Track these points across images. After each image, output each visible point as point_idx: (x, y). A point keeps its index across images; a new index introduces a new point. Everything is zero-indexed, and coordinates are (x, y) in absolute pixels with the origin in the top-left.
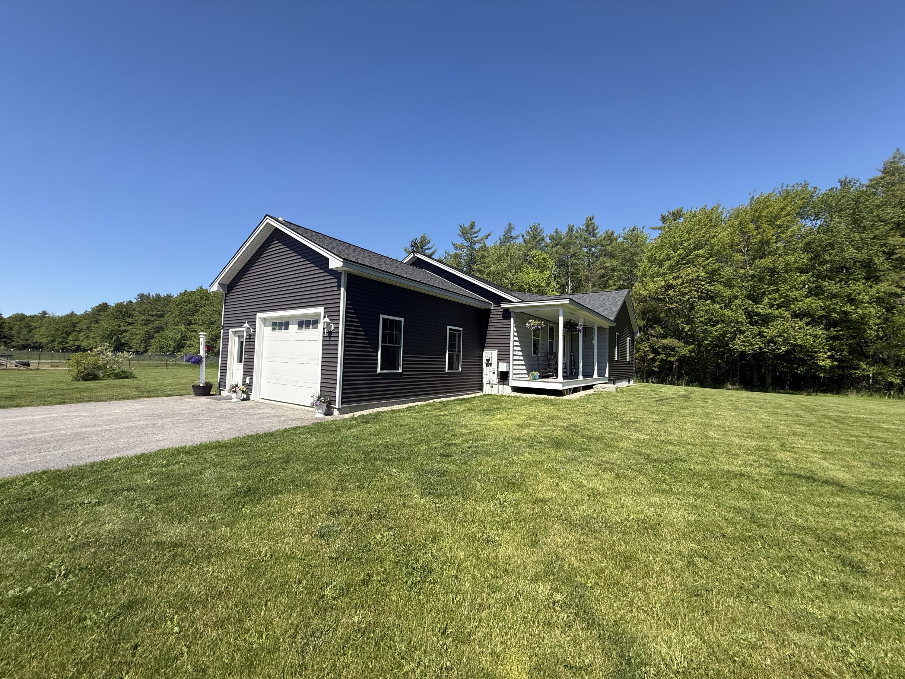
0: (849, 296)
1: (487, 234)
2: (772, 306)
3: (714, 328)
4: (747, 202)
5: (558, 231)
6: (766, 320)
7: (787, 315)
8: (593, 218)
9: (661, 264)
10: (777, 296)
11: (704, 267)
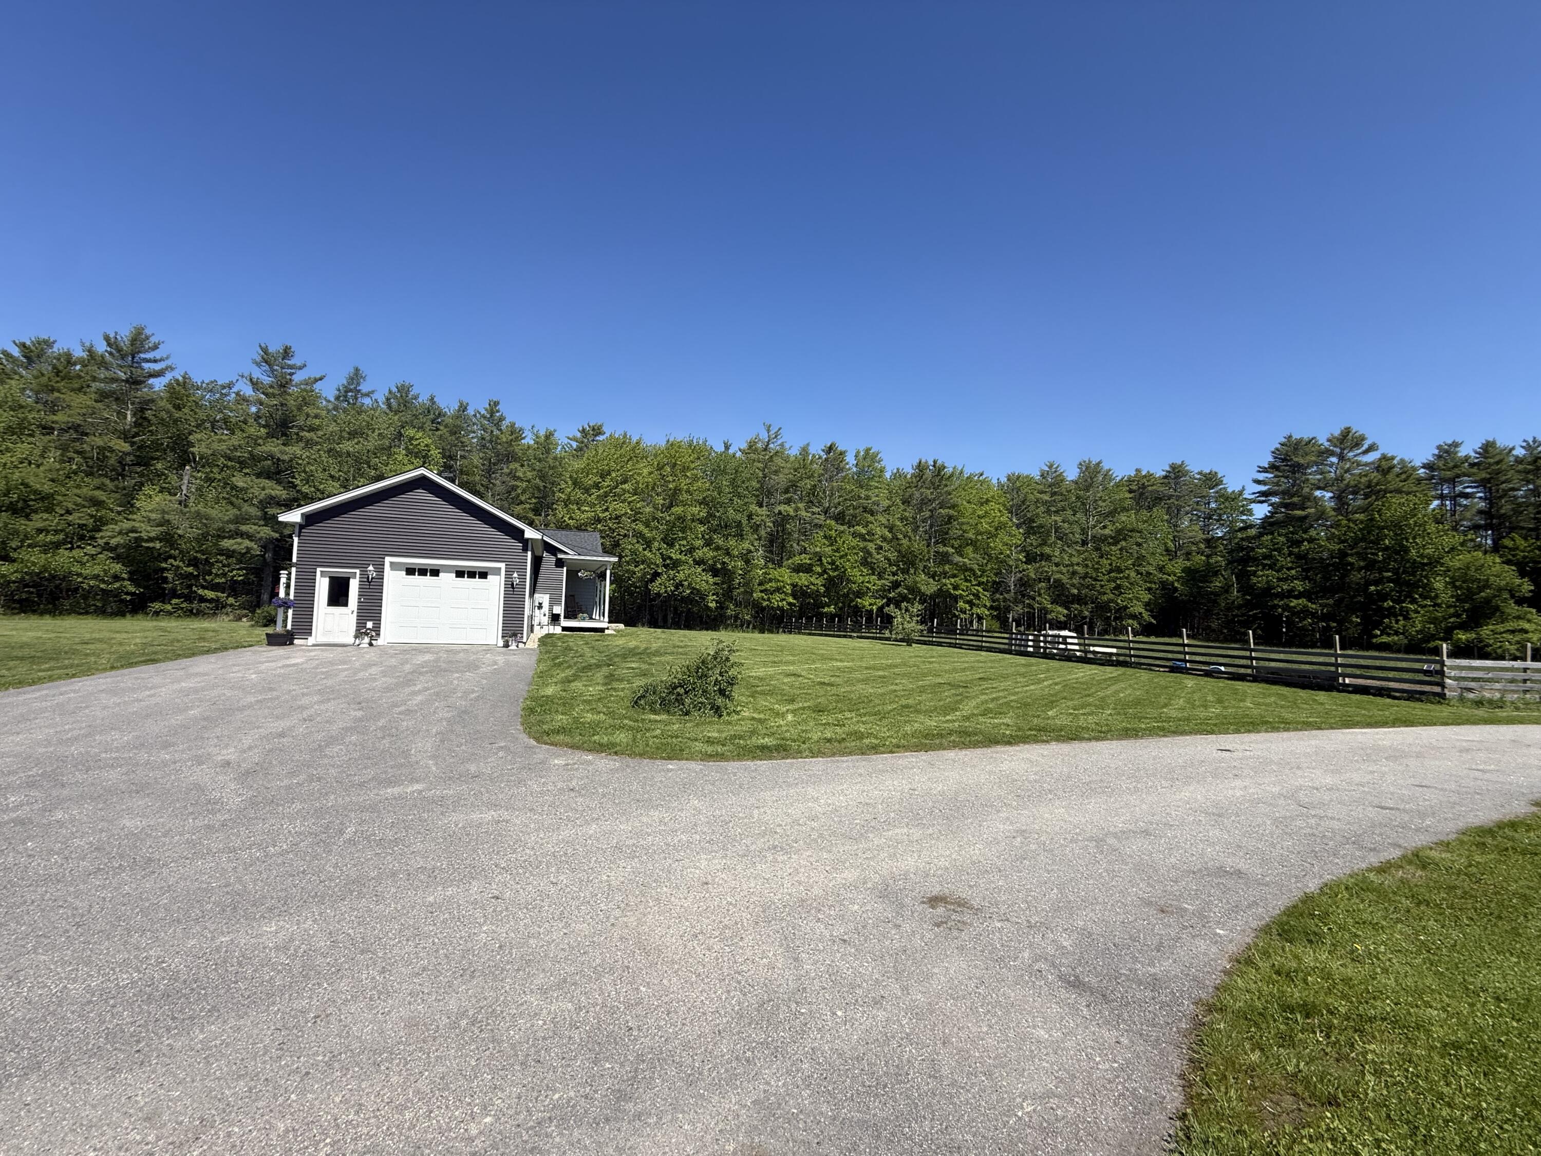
0: (727, 549)
1: (318, 376)
2: (682, 551)
3: (637, 569)
4: (663, 444)
5: (435, 399)
6: (676, 564)
7: (691, 561)
8: (498, 403)
9: (587, 491)
10: (684, 542)
11: (629, 503)
